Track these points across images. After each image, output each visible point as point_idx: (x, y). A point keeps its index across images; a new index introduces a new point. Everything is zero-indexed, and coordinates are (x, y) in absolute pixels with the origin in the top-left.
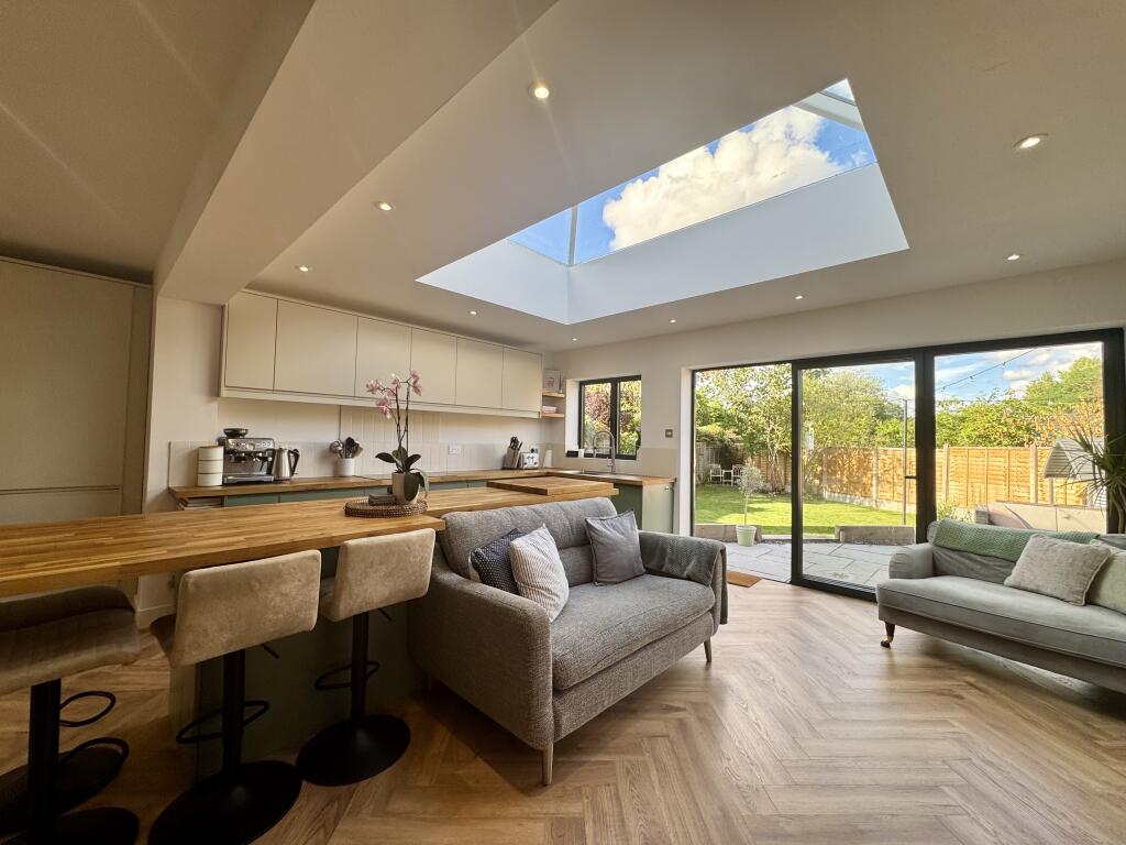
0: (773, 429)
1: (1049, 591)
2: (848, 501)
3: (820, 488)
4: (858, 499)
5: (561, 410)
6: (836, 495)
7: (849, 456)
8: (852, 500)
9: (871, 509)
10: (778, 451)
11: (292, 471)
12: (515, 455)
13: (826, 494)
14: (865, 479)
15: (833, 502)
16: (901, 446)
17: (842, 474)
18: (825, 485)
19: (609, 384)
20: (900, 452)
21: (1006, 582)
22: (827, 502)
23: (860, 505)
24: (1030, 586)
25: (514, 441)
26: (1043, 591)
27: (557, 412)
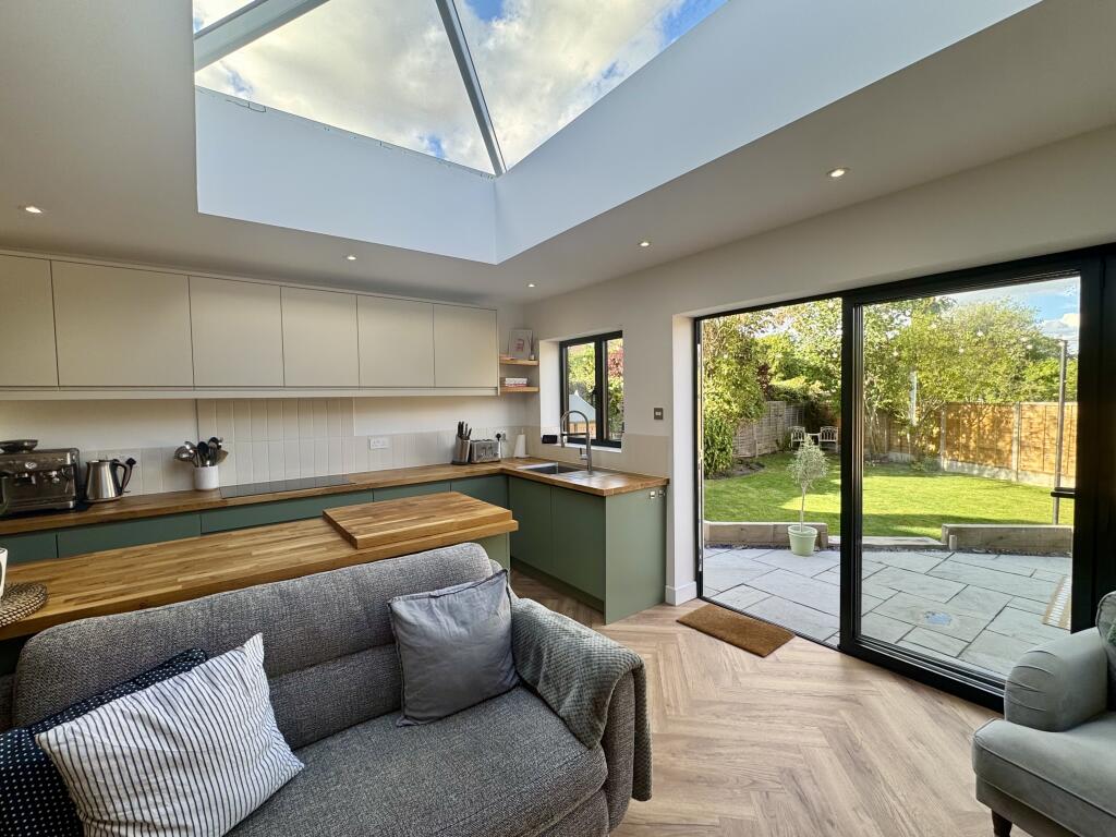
0: (872, 383)
2: (975, 472)
3: (935, 455)
4: (990, 468)
5: (533, 382)
6: (960, 464)
7: (979, 414)
8: (981, 472)
9: (1009, 484)
10: (878, 410)
11: (119, 489)
12: (463, 446)
13: (945, 463)
14: (1001, 444)
15: (955, 474)
16: (1056, 399)
17: (969, 438)
18: (942, 451)
19: (592, 345)
20: (1053, 407)
22: (945, 473)
23: (993, 478)
25: (461, 426)
27: (528, 385)
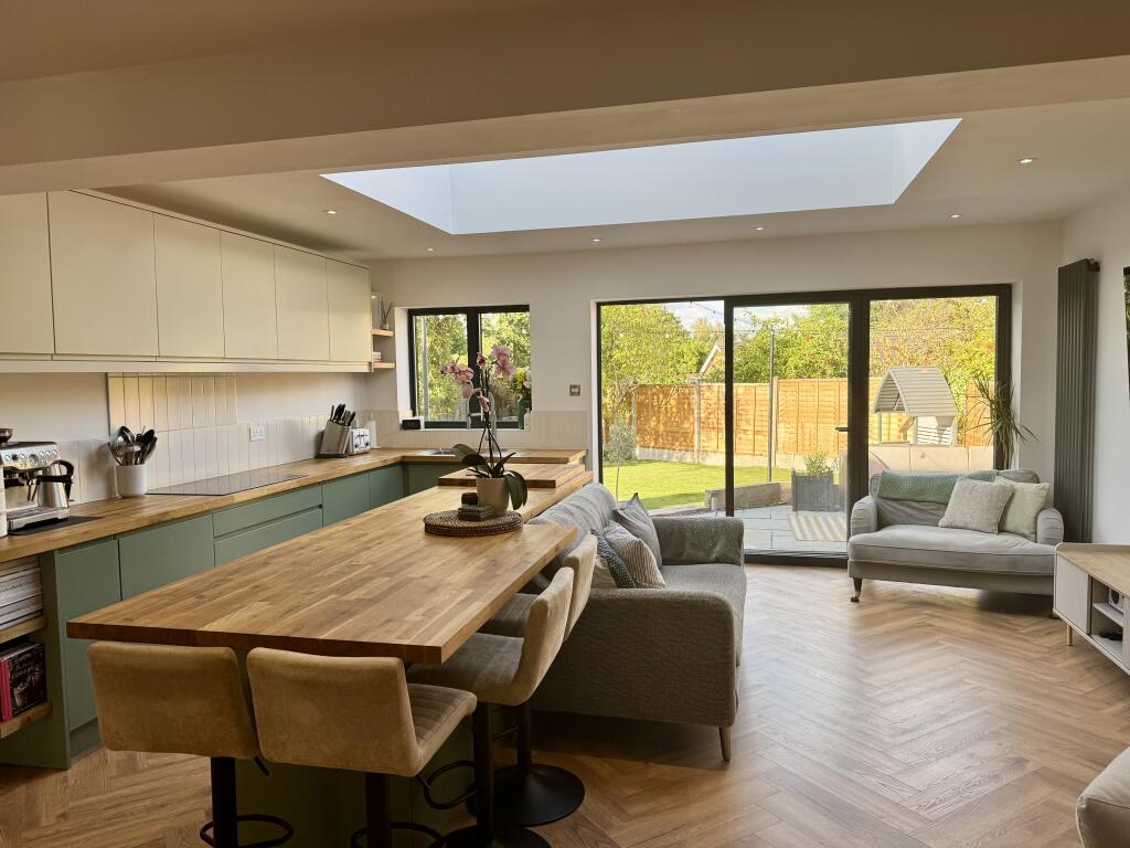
1: (974, 527)
2: (665, 456)
4: (677, 452)
5: (386, 356)
6: (651, 451)
8: (670, 457)
13: (637, 451)
14: (685, 426)
17: (658, 421)
19: (465, 316)
21: (940, 523)
23: (681, 461)
24: (960, 524)
26: (970, 526)
27: (383, 360)
